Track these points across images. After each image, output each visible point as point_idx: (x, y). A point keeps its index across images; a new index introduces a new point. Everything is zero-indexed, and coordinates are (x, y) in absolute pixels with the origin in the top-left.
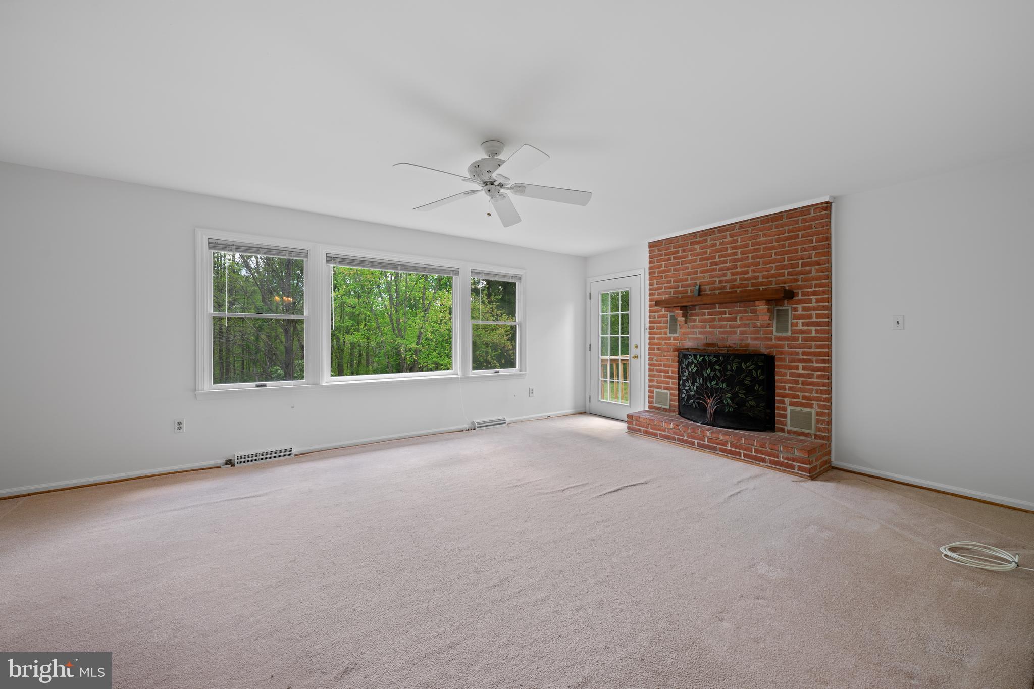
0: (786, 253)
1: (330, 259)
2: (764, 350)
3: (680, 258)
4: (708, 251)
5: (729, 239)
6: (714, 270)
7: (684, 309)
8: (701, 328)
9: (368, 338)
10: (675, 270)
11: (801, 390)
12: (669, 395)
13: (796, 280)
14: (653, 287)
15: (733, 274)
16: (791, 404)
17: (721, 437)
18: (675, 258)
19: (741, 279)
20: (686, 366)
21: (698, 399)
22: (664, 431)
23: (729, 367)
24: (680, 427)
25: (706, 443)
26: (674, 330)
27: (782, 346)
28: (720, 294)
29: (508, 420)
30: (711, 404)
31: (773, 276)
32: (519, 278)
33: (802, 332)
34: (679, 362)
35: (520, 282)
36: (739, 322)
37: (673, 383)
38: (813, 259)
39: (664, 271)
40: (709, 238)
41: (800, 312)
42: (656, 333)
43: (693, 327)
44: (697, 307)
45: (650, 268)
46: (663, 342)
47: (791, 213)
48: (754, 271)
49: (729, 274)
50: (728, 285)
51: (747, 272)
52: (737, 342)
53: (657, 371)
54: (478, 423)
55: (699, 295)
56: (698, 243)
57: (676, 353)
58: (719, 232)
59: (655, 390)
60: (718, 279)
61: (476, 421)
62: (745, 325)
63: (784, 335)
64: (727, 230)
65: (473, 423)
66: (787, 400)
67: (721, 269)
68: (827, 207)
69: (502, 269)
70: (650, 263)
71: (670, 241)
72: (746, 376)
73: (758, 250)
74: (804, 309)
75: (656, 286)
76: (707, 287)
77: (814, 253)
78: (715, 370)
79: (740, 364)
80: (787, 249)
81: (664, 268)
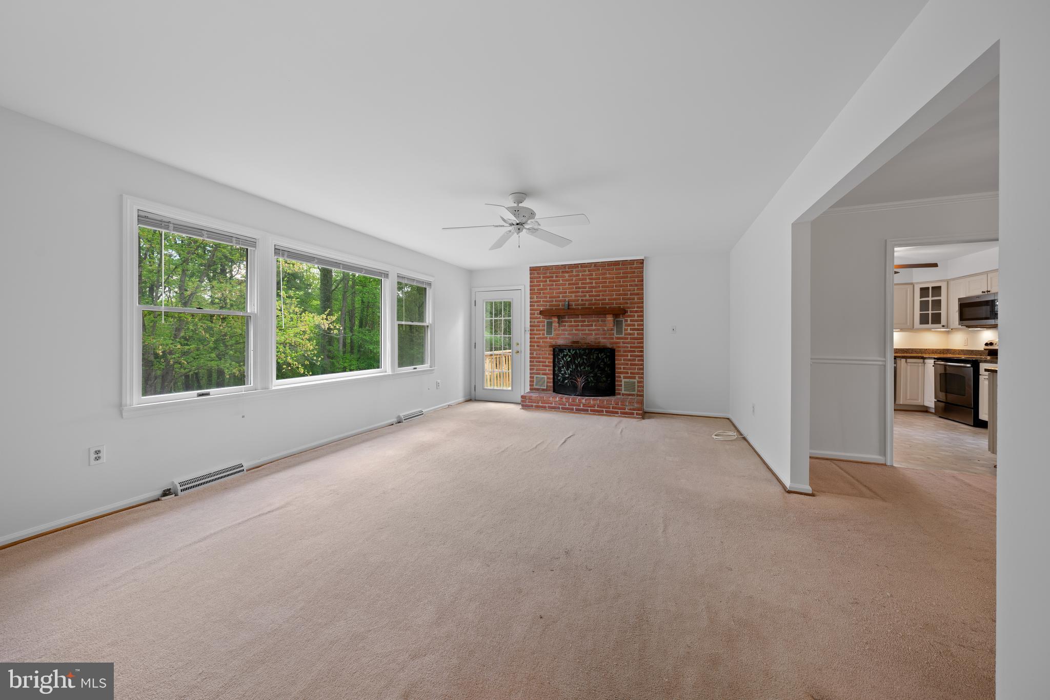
0: (621, 286)
1: (278, 251)
2: (609, 346)
3: (554, 281)
4: (574, 279)
5: (587, 273)
6: (578, 292)
7: (559, 317)
8: (570, 331)
10: (550, 289)
11: (630, 369)
12: (546, 379)
13: (627, 303)
14: (533, 300)
15: (590, 296)
16: (625, 378)
17: (592, 402)
18: (550, 281)
19: (595, 300)
20: (562, 357)
21: (571, 379)
22: (552, 404)
23: (592, 357)
24: (564, 400)
25: (582, 407)
26: (549, 332)
27: (619, 343)
28: (582, 308)
29: (424, 411)
30: (580, 382)
31: (614, 299)
32: (430, 284)
33: (630, 334)
34: (554, 355)
35: (431, 288)
36: (594, 327)
37: (549, 370)
38: (636, 292)
39: (542, 289)
40: (574, 270)
41: (629, 322)
42: (535, 334)
43: (563, 330)
44: (567, 317)
45: (531, 286)
46: (541, 340)
47: (624, 263)
48: (603, 295)
49: (587, 296)
50: (587, 303)
51: (599, 296)
52: (593, 340)
53: (536, 362)
54: (405, 416)
55: (568, 309)
56: (567, 272)
57: (552, 349)
58: (582, 267)
59: (535, 376)
60: (580, 298)
61: (402, 415)
62: (598, 330)
63: (620, 336)
64: (586, 267)
65: (399, 417)
66: (622, 376)
67: (583, 292)
68: (641, 262)
69: (419, 275)
70: (531, 282)
71: (546, 268)
72: (601, 362)
73: (605, 282)
74: (631, 321)
75: (535, 299)
76: (574, 303)
77: (636, 288)
78: (583, 359)
79: (598, 354)
80: (622, 284)
81: (542, 287)
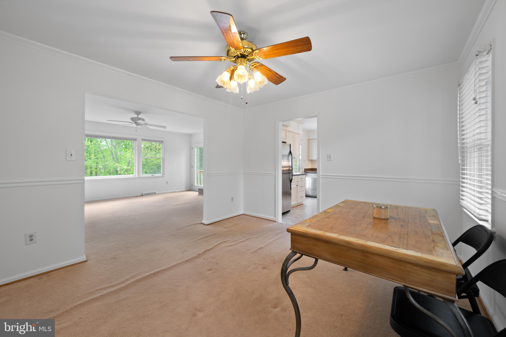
9: (97, 163)
29: (157, 193)
32: (162, 142)
61: (144, 193)
69: (155, 139)
